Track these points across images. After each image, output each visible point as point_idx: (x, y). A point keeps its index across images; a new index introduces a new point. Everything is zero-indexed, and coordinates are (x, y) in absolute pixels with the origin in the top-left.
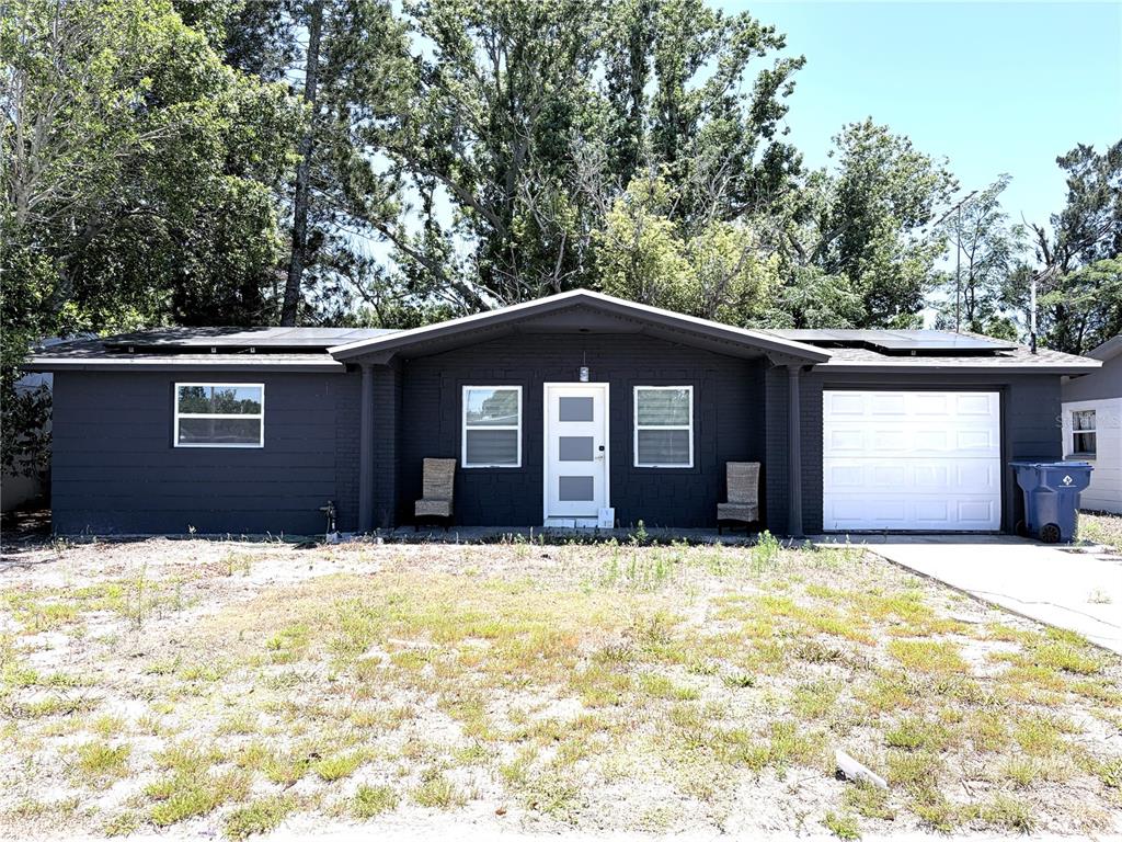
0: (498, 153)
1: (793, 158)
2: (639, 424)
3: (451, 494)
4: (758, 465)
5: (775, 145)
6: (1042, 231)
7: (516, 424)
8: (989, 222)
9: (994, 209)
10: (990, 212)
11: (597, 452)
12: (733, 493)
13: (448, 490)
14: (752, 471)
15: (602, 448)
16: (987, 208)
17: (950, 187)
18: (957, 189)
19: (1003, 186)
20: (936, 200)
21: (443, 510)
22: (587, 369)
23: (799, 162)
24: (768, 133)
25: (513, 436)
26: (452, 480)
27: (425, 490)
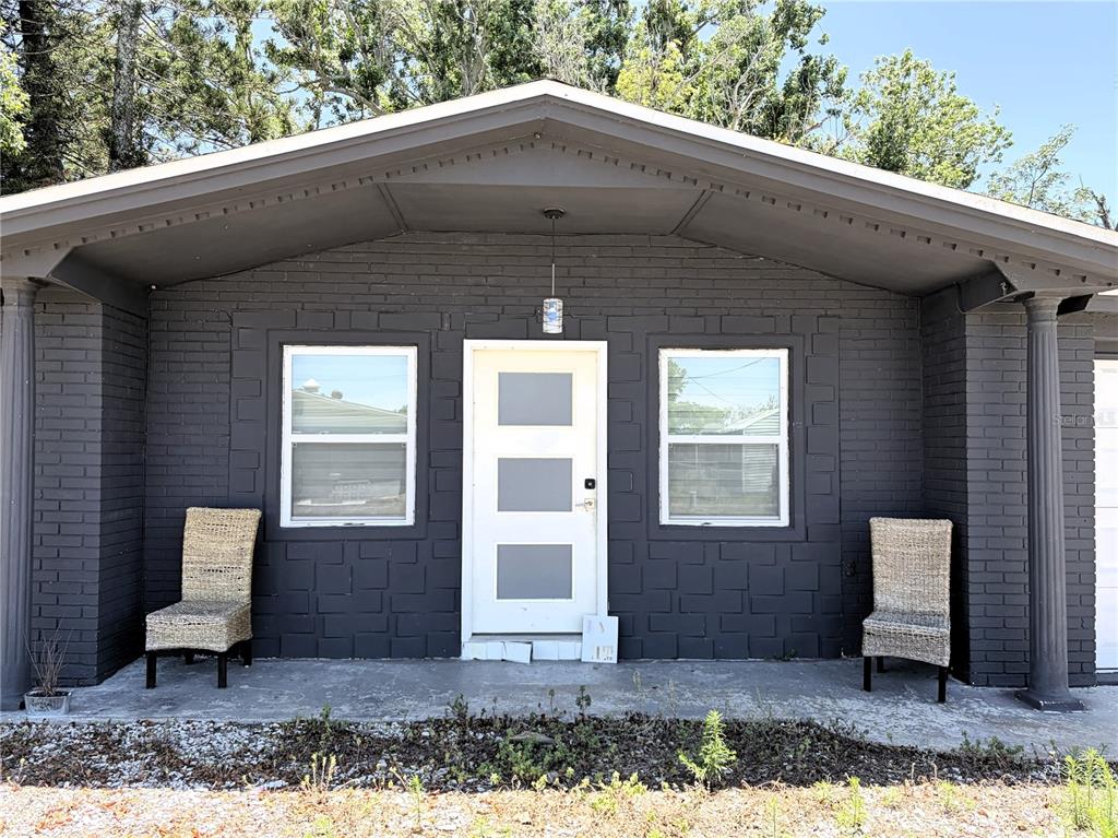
0: (441, 78)
1: (834, 75)
2: (671, 431)
3: (246, 592)
4: (946, 526)
5: (808, 59)
6: (1103, 199)
7: (405, 430)
8: (1047, 184)
9: (1053, 169)
10: (1048, 172)
11: (579, 493)
12: (889, 590)
13: (237, 585)
14: (934, 540)
15: (590, 484)
16: (1045, 166)
17: (1000, 142)
18: (1010, 144)
19: (1064, 141)
20: (983, 158)
21: (214, 635)
22: (559, 303)
23: (841, 81)
24: (798, 45)
25: (395, 456)
26: (248, 559)
27: (185, 584)
